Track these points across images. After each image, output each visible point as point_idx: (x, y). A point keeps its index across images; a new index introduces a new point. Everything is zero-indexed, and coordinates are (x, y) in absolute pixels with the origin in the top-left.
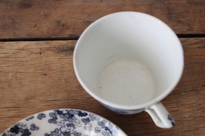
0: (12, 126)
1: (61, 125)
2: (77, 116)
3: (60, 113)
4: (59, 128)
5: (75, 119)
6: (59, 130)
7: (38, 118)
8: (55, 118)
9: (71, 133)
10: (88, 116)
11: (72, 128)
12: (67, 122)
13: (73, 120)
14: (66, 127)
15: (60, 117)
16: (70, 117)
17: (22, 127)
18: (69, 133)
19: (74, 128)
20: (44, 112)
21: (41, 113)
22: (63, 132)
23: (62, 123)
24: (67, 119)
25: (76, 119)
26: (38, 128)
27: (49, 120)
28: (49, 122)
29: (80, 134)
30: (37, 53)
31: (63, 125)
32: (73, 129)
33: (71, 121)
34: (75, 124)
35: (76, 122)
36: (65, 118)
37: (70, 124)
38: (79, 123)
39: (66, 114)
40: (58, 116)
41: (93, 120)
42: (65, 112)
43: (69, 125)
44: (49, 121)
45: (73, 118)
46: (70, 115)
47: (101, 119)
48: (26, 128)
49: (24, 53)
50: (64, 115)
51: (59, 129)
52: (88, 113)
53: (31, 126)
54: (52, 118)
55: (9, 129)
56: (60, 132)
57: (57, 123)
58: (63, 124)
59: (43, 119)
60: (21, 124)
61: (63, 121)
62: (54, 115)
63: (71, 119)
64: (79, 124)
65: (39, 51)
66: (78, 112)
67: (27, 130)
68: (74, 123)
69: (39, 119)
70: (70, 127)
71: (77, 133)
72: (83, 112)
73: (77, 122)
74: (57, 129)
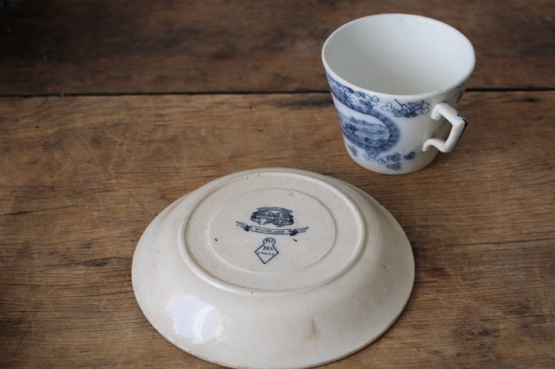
30: (245, 107)
65: (248, 105)
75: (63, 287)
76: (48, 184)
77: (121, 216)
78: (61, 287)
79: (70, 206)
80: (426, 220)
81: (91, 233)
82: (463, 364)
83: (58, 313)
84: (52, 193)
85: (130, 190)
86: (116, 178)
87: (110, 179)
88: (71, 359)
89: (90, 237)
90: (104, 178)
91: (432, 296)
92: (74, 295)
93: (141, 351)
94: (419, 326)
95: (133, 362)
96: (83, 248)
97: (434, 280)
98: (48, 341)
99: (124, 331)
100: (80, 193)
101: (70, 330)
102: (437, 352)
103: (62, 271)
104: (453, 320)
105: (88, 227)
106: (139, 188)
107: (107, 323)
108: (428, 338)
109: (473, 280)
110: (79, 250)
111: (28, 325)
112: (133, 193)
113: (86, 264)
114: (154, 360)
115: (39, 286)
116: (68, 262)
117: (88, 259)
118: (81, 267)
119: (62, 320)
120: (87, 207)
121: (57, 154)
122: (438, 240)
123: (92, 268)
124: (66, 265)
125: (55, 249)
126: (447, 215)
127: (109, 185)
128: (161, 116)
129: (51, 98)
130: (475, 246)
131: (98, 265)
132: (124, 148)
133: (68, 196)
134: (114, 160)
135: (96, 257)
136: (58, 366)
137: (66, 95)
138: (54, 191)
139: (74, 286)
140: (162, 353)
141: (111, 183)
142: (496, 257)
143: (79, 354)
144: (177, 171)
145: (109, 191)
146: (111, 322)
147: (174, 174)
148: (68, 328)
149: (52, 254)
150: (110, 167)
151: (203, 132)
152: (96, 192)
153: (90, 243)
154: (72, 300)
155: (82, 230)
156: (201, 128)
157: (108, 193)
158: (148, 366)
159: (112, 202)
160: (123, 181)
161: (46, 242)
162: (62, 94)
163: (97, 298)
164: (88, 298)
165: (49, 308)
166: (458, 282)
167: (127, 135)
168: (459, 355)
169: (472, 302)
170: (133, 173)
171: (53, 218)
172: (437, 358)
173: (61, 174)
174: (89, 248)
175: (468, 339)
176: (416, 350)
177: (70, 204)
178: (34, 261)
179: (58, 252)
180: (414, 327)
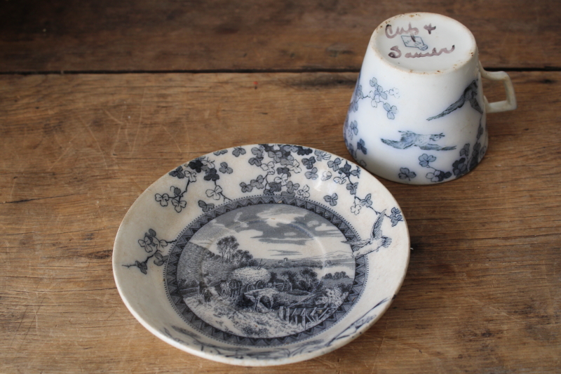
0: (193, 160)
1: (268, 171)
2: (294, 155)
3: (269, 149)
4: (264, 174)
5: (292, 158)
6: (264, 179)
7: (234, 154)
8: (259, 156)
9: (282, 184)
10: (312, 155)
11: (286, 175)
12: (278, 165)
13: (287, 162)
14: (276, 174)
15: (269, 156)
16: (284, 156)
17: (208, 164)
18: (279, 185)
19: (289, 175)
20: (243, 147)
21: (239, 147)
22: (269, 182)
23: (270, 167)
24: (278, 160)
25: (293, 160)
26: (231, 171)
27: (251, 159)
28: (249, 162)
29: (297, 186)
30: (250, 88)
31: (271, 170)
33: (285, 163)
34: (291, 169)
35: (292, 165)
36: (275, 158)
37: (283, 169)
38: (298, 166)
39: (277, 151)
40: (265, 154)
41: (320, 160)
42: (276, 148)
43: (280, 171)
44: (251, 161)
45: (289, 157)
46: (284, 153)
47: (334, 157)
48: (213, 166)
49: (229, 88)
50: (275, 152)
51: (264, 177)
52: (314, 150)
53: (221, 164)
54: (255, 156)
55: (188, 163)
56: (264, 183)
57: (263, 166)
58: (272, 168)
59: (241, 156)
60: (206, 159)
61: (271, 163)
62: (259, 152)
63: (285, 160)
64: (298, 168)
65: (253, 85)
66: (297, 149)
67: (213, 170)
68: (289, 167)
69: (234, 156)
70: (282, 174)
71: (293, 185)
72: (305, 148)
73: (294, 164)
74: (260, 177)
75: (66, 280)
76: (49, 170)
77: (123, 205)
78: (63, 280)
79: (72, 194)
80: (433, 212)
81: (93, 223)
82: (465, 367)
83: (61, 308)
84: (53, 180)
85: (132, 177)
86: (118, 164)
87: (111, 166)
88: (75, 356)
89: (92, 227)
90: (105, 164)
91: (435, 294)
92: (78, 289)
93: (144, 349)
94: (422, 326)
95: (136, 360)
96: (85, 239)
97: (439, 277)
98: (52, 337)
99: (127, 327)
100: (81, 180)
101: (73, 326)
102: (439, 354)
103: (65, 263)
104: (456, 319)
105: (90, 217)
106: (142, 175)
107: (110, 319)
108: (430, 338)
109: (478, 277)
110: (81, 241)
111: (32, 320)
112: (135, 181)
113: (89, 256)
114: (157, 359)
115: (41, 279)
116: (70, 254)
117: (90, 251)
118: (83, 259)
119: (66, 315)
120: (88, 195)
121: (58, 138)
122: (445, 234)
123: (95, 260)
124: (69, 257)
125: (58, 239)
126: (455, 207)
127: (110, 172)
128: (164, 96)
129: (51, 76)
130: (482, 241)
131: (101, 257)
132: (126, 131)
133: (69, 183)
134: (115, 144)
135: (98, 249)
136: (61, 363)
137: (66, 72)
138: (55, 178)
139: (77, 280)
140: (165, 350)
141: (113, 170)
142: (503, 253)
143: (82, 351)
144: (180, 157)
145: (111, 178)
146: (114, 318)
147: (177, 160)
148: (71, 323)
149: (54, 245)
150: (113, 152)
151: (207, 114)
152: (97, 179)
153: (92, 234)
154: (75, 294)
155: (84, 220)
156: (205, 110)
157: (110, 181)
158: (151, 364)
159: (114, 190)
160: (125, 168)
161: (48, 232)
162: (62, 72)
163: (100, 292)
164: (91, 292)
165: (52, 303)
166: (463, 280)
167: (129, 117)
168: (461, 357)
169: (476, 301)
170: (135, 159)
171: (55, 207)
172: (438, 360)
173: (62, 160)
174: (91, 239)
175: (471, 341)
176: (417, 351)
177: (72, 192)
178: (36, 253)
179: (60, 243)
180: (417, 327)
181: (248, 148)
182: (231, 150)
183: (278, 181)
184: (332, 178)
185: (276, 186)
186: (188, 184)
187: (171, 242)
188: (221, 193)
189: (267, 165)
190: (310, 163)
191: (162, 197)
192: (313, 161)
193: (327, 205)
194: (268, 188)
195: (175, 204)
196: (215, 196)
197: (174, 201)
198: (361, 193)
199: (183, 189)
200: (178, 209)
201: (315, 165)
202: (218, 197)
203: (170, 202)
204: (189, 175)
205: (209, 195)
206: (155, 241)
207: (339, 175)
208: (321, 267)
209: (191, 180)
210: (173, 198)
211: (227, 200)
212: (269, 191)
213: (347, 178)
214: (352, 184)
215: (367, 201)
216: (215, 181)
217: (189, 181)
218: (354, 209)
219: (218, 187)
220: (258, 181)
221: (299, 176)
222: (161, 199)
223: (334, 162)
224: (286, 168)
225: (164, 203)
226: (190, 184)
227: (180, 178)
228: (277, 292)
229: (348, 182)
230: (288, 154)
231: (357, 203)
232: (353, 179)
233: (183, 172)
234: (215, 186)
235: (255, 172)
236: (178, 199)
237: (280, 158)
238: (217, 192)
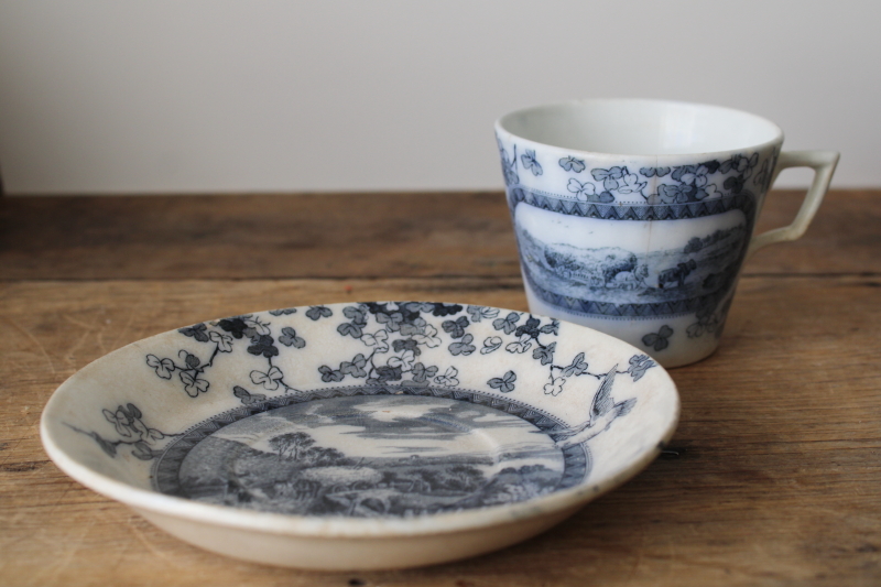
0: (229, 317)
1: (376, 346)
2: (428, 317)
3: (377, 309)
4: (367, 352)
5: (423, 323)
6: (366, 361)
7: (308, 316)
8: (358, 321)
9: (403, 369)
10: (463, 313)
11: (410, 353)
12: (396, 336)
13: (413, 330)
14: (391, 352)
15: (377, 320)
16: (407, 320)
17: (257, 326)
18: (397, 372)
19: (417, 352)
20: (327, 305)
21: (318, 305)
22: (377, 366)
23: (379, 339)
24: (396, 327)
25: (425, 325)
26: (303, 344)
27: (342, 325)
28: (338, 330)
29: (434, 369)
30: (339, 292)
31: (382, 344)
32: (411, 358)
33: (409, 331)
34: (421, 341)
35: (422, 333)
36: (390, 323)
37: (404, 342)
38: (434, 336)
39: (393, 312)
40: (370, 318)
41: (478, 321)
42: (392, 307)
43: (398, 346)
44: (341, 329)
45: (417, 321)
46: (408, 314)
47: (505, 312)
48: (267, 332)
50: (389, 314)
51: (366, 357)
52: (465, 305)
53: (283, 330)
54: (350, 321)
55: (218, 320)
56: (368, 368)
57: (364, 338)
58: (383, 340)
59: (322, 319)
60: (253, 319)
61: (382, 333)
62: (357, 314)
63: (408, 326)
64: (434, 339)
65: (344, 290)
66: (432, 306)
67: (267, 339)
68: (416, 338)
69: (309, 319)
70: (403, 351)
71: (424, 370)
72: (447, 303)
73: (427, 333)
74: (360, 358)
81: (12, 431)
89: (8, 436)
90: (52, 368)
94: (721, 541)
97: (740, 484)
104: (794, 533)
105: (7, 425)
108: (745, 556)
109: (822, 484)
120: (9, 401)
122: (738, 437)
123: (3, 474)
126: (750, 408)
127: (59, 375)
128: (177, 301)
130: (816, 444)
131: (18, 470)
132: (100, 336)
134: (76, 348)
135: (14, 461)
141: (65, 374)
142: (862, 456)
150: (68, 356)
152: (32, 384)
153: (5, 444)
166: (791, 487)
167: (108, 321)
168: (821, 576)
169: (829, 511)
174: (2, 449)
175: (835, 557)
176: (721, 571)
180: (711, 543)
181: (337, 308)
182: (302, 310)
183: (394, 364)
184: (503, 346)
185: (391, 372)
186: (215, 353)
187: (171, 436)
188: (280, 380)
189: (374, 337)
190: (458, 329)
191: (161, 362)
192: (464, 323)
193: (496, 392)
194: (374, 375)
195: (187, 381)
196: (267, 383)
197: (183, 375)
198: (563, 357)
199: (204, 359)
200: (193, 391)
201: (467, 330)
202: (274, 385)
203: (175, 375)
204: (219, 339)
205: (257, 380)
206: (137, 424)
207: (517, 339)
208: (491, 464)
209: (222, 347)
210: (184, 370)
211: (290, 392)
212: (378, 380)
213: (533, 341)
214: (544, 348)
215: (578, 366)
216: (269, 357)
217: (217, 349)
218: (549, 389)
219: (274, 370)
220: (354, 365)
221: (437, 353)
222: (159, 365)
223: (507, 320)
224: (410, 340)
225: (165, 373)
226: (219, 354)
227: (199, 340)
228: (396, 494)
229: (535, 345)
230: (416, 315)
231: (555, 377)
232: (545, 339)
233: (206, 332)
234: (269, 367)
235: (349, 348)
236: (192, 373)
237: (399, 324)
238: (273, 377)
